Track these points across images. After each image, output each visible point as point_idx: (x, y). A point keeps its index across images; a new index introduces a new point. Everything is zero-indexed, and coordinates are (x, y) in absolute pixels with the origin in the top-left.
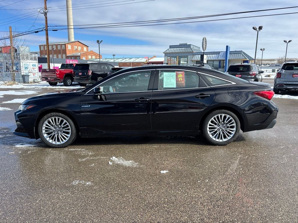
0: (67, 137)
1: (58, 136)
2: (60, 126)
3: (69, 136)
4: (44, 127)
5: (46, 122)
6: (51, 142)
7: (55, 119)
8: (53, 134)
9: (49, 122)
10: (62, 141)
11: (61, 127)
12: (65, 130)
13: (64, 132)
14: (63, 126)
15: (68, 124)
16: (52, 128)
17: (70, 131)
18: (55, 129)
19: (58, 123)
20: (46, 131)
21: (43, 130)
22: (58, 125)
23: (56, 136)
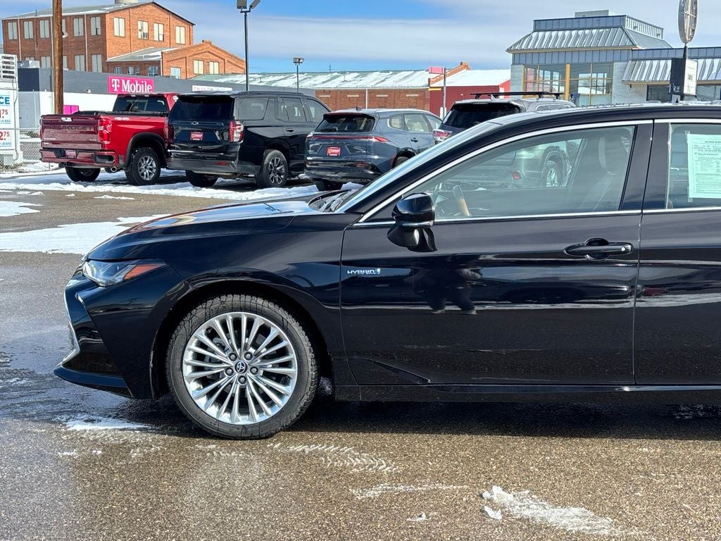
0: (280, 395)
1: (243, 391)
2: (252, 350)
3: (288, 390)
4: (191, 353)
5: (201, 334)
6: (214, 415)
7: (237, 323)
8: (223, 382)
9: (212, 334)
10: (260, 410)
11: (257, 355)
12: (274, 366)
13: (268, 375)
14: (264, 351)
15: (286, 342)
16: (221, 356)
17: (293, 371)
18: (232, 364)
19: (248, 336)
20: (197, 369)
21: (188, 364)
22: (246, 345)
23: (235, 390)
